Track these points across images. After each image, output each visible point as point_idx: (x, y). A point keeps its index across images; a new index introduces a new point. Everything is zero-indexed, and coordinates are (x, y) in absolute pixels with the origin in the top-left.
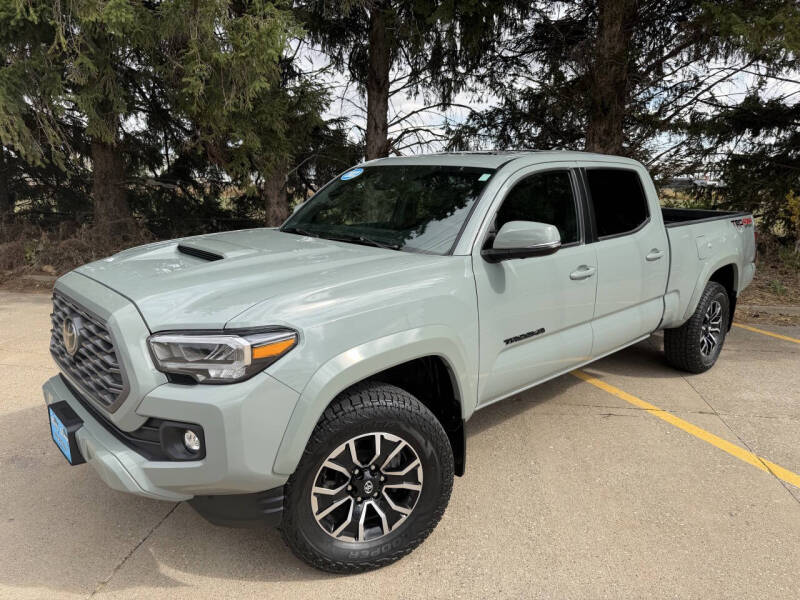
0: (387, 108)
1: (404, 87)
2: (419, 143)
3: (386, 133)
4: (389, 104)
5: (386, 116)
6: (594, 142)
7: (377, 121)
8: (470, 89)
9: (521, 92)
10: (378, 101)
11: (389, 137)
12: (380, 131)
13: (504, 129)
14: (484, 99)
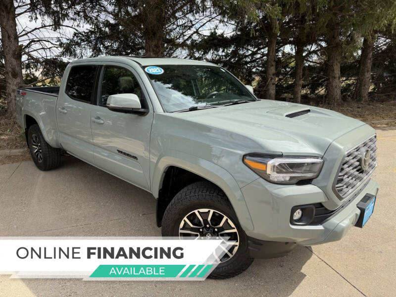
0: (16, 25)
1: (25, 12)
2: (43, 48)
3: (18, 42)
4: (17, 22)
5: (16, 30)
6: (150, 51)
7: (10, 32)
8: (72, 19)
9: (103, 23)
10: (8, 20)
11: (20, 44)
12: (12, 39)
13: (96, 44)
14: (81, 25)
